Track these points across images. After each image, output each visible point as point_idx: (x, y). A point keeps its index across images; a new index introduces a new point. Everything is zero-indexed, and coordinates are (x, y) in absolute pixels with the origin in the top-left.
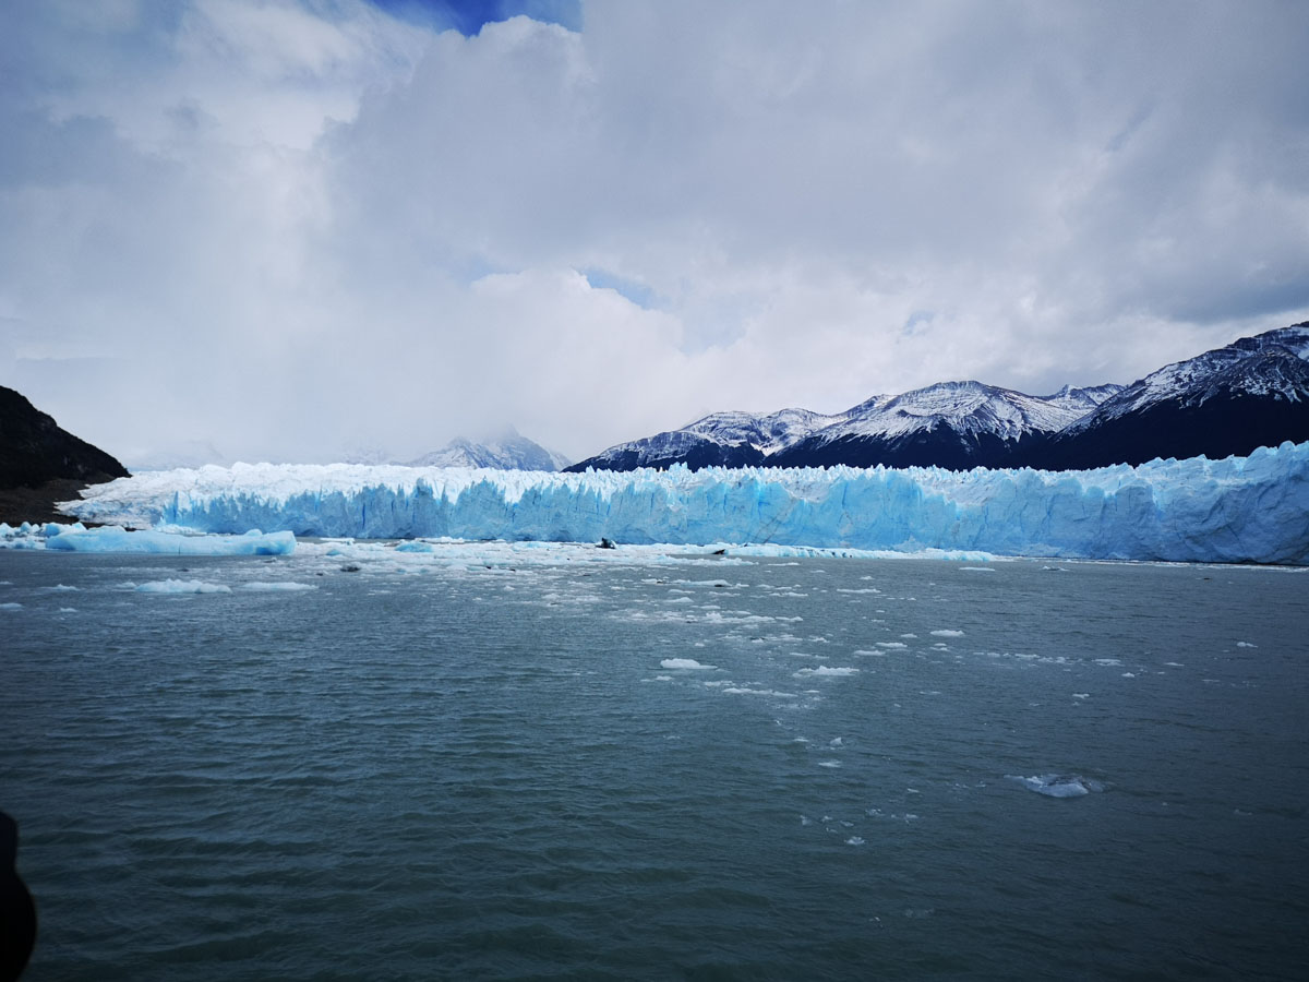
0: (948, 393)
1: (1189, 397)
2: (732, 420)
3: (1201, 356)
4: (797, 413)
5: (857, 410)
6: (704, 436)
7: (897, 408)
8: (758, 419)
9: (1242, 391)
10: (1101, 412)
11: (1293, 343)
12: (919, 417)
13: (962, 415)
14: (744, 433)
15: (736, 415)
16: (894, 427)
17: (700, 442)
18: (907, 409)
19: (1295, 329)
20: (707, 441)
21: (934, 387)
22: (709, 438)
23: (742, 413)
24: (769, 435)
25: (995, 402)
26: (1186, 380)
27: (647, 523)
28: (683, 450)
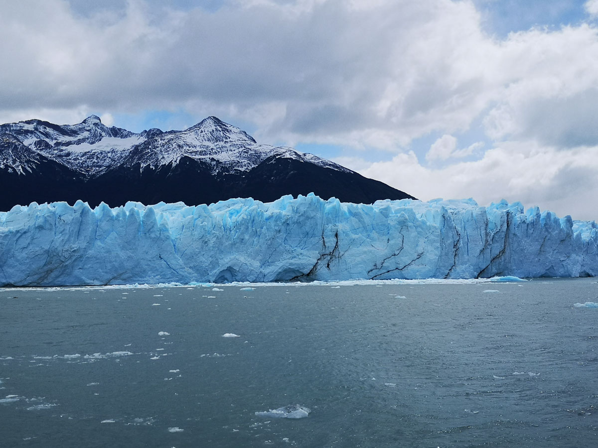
11: (20, 134)
19: (22, 124)
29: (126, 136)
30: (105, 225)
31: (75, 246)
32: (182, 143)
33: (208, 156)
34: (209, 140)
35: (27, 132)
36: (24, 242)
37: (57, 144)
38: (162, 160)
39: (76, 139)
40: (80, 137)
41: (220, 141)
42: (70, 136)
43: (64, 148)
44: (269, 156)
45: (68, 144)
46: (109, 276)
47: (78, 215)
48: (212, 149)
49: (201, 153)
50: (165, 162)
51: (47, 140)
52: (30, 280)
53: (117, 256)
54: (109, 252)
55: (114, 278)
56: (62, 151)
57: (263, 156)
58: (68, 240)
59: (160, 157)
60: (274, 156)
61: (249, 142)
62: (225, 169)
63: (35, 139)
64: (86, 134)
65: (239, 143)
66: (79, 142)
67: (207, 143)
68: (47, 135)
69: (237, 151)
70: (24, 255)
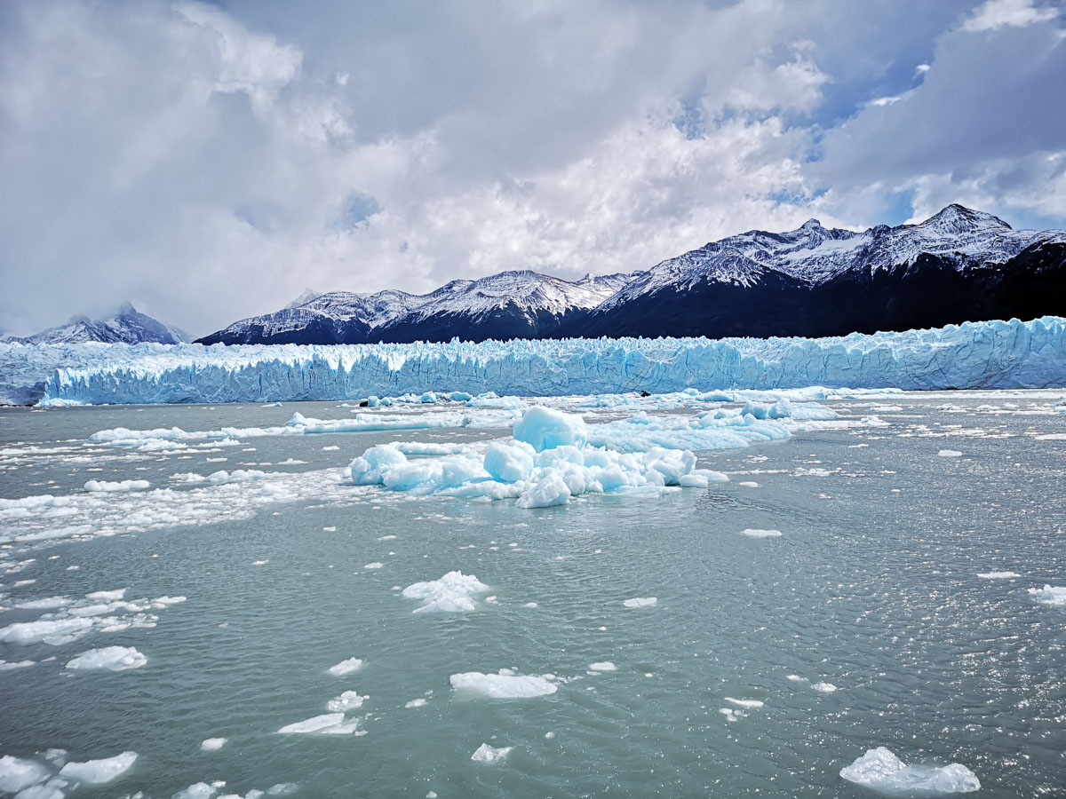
0: (511, 280)
1: (682, 284)
2: (342, 299)
3: (685, 255)
4: (394, 294)
5: (439, 292)
6: (320, 312)
7: (476, 291)
8: (363, 298)
9: (714, 279)
10: (623, 295)
11: (739, 247)
12: (496, 299)
13: (524, 296)
14: (352, 310)
15: (345, 295)
16: (475, 305)
17: (317, 318)
18: (483, 291)
19: (741, 237)
20: (322, 316)
21: (502, 275)
22: (324, 314)
23: (349, 293)
24: (373, 311)
25: (545, 287)
26: (677, 271)
27: (528, 382)
28: (303, 324)
29: (848, 237)
30: (1038, 338)
31: (1013, 357)
32: (918, 238)
33: (951, 250)
34: (951, 232)
35: (747, 243)
36: (963, 354)
37: (777, 253)
38: (896, 260)
39: (795, 246)
40: (799, 243)
41: (965, 231)
42: (788, 243)
43: (783, 256)
44: (1032, 243)
45: (787, 252)
46: (1046, 381)
47: (1014, 330)
48: (955, 242)
49: (942, 247)
50: (901, 262)
51: (766, 250)
52: (970, 384)
53: (1053, 364)
54: (1044, 360)
55: (1050, 383)
56: (781, 259)
57: (1024, 245)
58: (1006, 352)
59: (894, 256)
60: (1040, 243)
61: (1003, 229)
62: (973, 263)
63: (755, 251)
64: (805, 240)
65: (990, 231)
66: (798, 249)
67: (949, 236)
68: (766, 245)
69: (987, 241)
70: (964, 364)
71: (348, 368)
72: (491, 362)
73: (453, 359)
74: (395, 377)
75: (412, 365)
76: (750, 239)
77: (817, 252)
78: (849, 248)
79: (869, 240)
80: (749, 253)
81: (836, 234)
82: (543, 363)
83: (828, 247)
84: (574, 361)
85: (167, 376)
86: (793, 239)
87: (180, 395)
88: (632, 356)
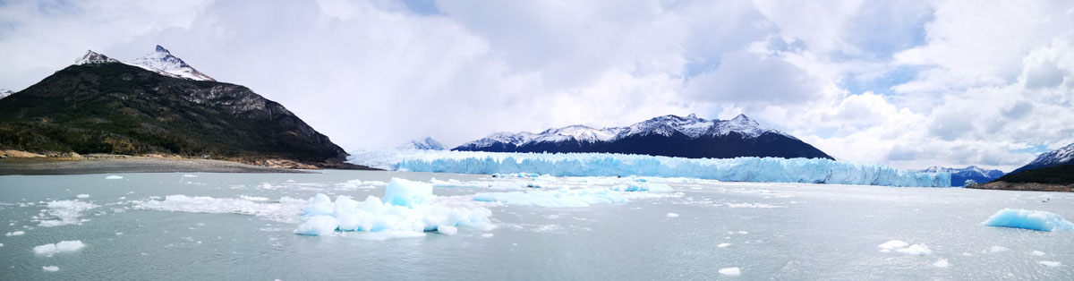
0: (573, 128)
1: (642, 134)
2: (506, 135)
3: (644, 122)
4: (526, 133)
5: (543, 133)
6: (498, 139)
7: (558, 133)
8: (514, 134)
9: (655, 132)
10: (619, 136)
11: (665, 121)
12: (566, 135)
13: (578, 135)
14: (510, 139)
15: (507, 133)
16: (557, 138)
17: (496, 142)
18: (561, 133)
19: (666, 117)
20: (498, 142)
21: (569, 127)
23: (509, 132)
24: (518, 139)
25: (587, 131)
26: (641, 128)
27: (572, 170)
28: (491, 144)
29: (706, 122)
32: (729, 125)
35: (668, 120)
37: (680, 125)
39: (686, 123)
40: (688, 122)
41: (745, 124)
43: (682, 126)
45: (684, 124)
46: (766, 180)
47: (758, 162)
48: (742, 128)
50: (723, 133)
51: (676, 123)
52: (743, 180)
53: (768, 173)
59: (721, 131)
62: (747, 136)
63: (671, 123)
64: (690, 121)
65: (753, 125)
66: (688, 124)
67: (740, 125)
68: (675, 121)
69: (752, 128)
71: (501, 162)
72: (557, 162)
73: (542, 160)
74: (519, 166)
75: (526, 162)
76: (669, 118)
77: (694, 126)
78: (705, 126)
79: (712, 124)
80: (669, 123)
81: (701, 120)
82: (579, 162)
83: (698, 125)
84: (592, 162)
85: (434, 162)
86: (685, 120)
87: (439, 169)
88: (617, 161)
